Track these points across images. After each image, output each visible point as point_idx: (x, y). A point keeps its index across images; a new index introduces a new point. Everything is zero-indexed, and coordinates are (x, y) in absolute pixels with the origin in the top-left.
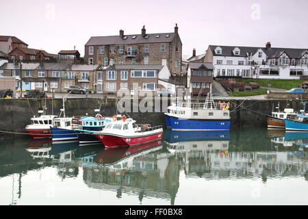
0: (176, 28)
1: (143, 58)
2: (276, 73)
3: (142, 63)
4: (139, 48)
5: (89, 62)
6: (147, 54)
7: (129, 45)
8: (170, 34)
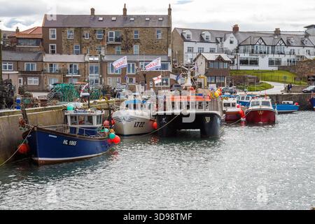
0: (170, 10)
1: (132, 46)
2: (255, 62)
3: (130, 52)
4: (126, 33)
5: (50, 49)
6: (138, 41)
7: (111, 29)
8: (163, 17)
